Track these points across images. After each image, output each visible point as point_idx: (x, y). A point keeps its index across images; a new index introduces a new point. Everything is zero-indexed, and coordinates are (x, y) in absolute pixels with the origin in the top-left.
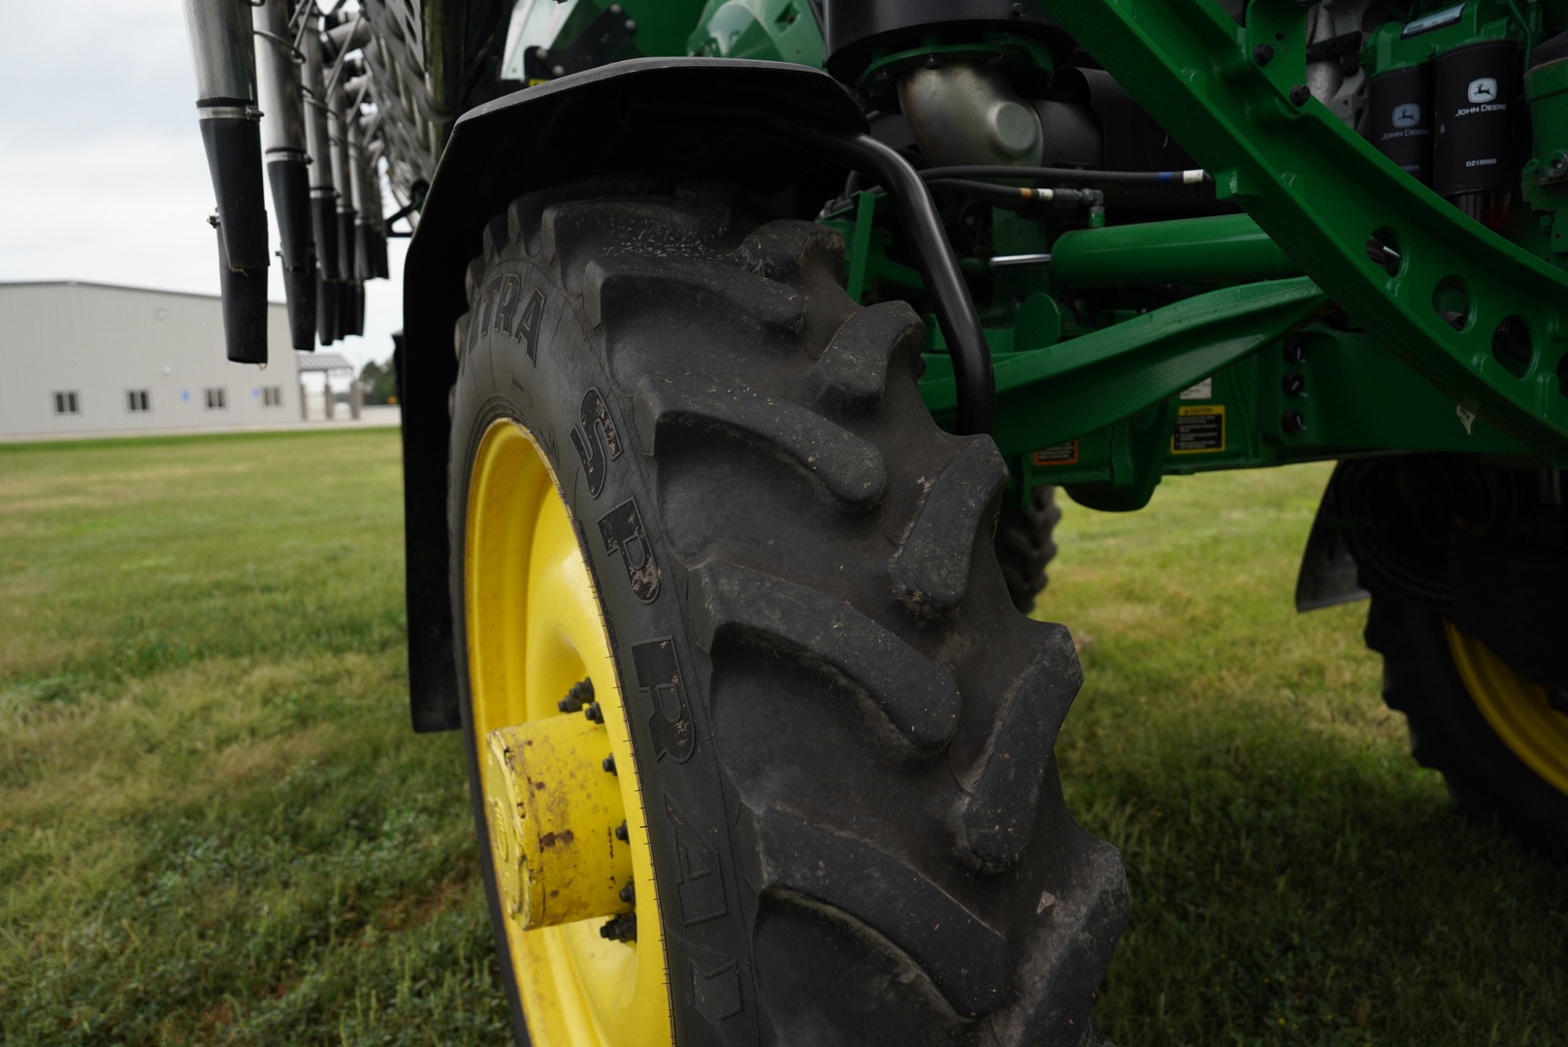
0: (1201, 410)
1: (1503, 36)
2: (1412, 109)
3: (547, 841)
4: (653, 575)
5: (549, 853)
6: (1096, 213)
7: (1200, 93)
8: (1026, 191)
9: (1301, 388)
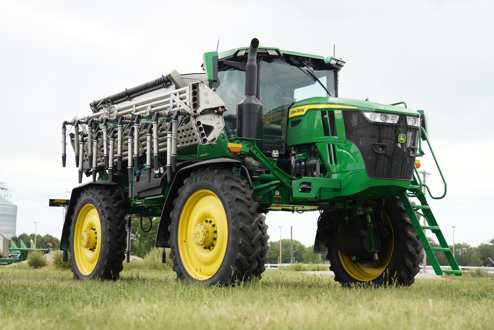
0: (278, 197)
1: (305, 158)
2: (299, 164)
3: (207, 232)
4: (230, 197)
5: (207, 233)
6: (264, 173)
7: (268, 167)
8: (257, 170)
9: (290, 194)
